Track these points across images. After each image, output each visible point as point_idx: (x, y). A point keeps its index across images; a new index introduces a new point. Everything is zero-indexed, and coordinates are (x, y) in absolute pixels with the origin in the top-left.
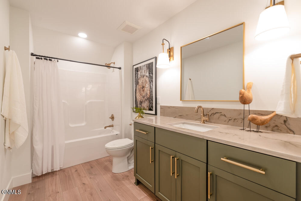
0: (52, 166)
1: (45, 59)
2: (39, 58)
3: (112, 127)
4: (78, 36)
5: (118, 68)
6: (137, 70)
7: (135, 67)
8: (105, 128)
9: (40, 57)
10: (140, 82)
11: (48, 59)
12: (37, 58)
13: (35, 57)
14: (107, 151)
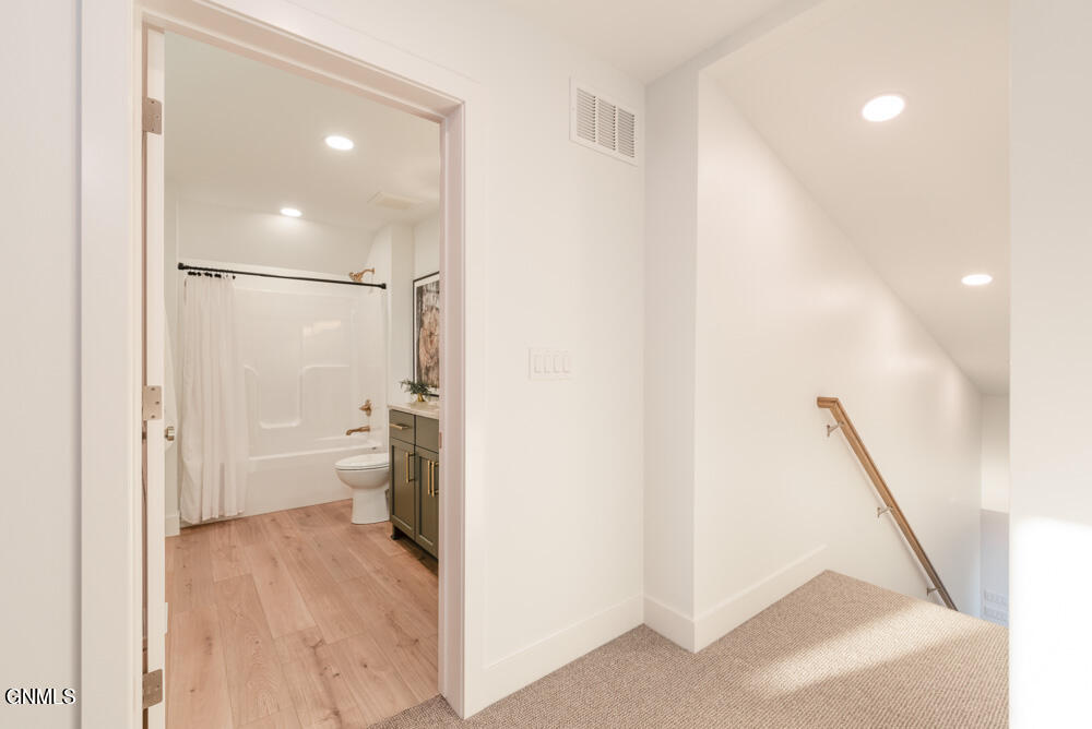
0: (222, 507)
1: (207, 274)
2: (194, 274)
3: (366, 433)
4: (280, 214)
5: (379, 286)
6: (421, 291)
7: (417, 284)
8: (349, 433)
9: (197, 271)
10: (426, 321)
11: (213, 273)
12: (190, 273)
13: (186, 271)
14: (339, 474)
